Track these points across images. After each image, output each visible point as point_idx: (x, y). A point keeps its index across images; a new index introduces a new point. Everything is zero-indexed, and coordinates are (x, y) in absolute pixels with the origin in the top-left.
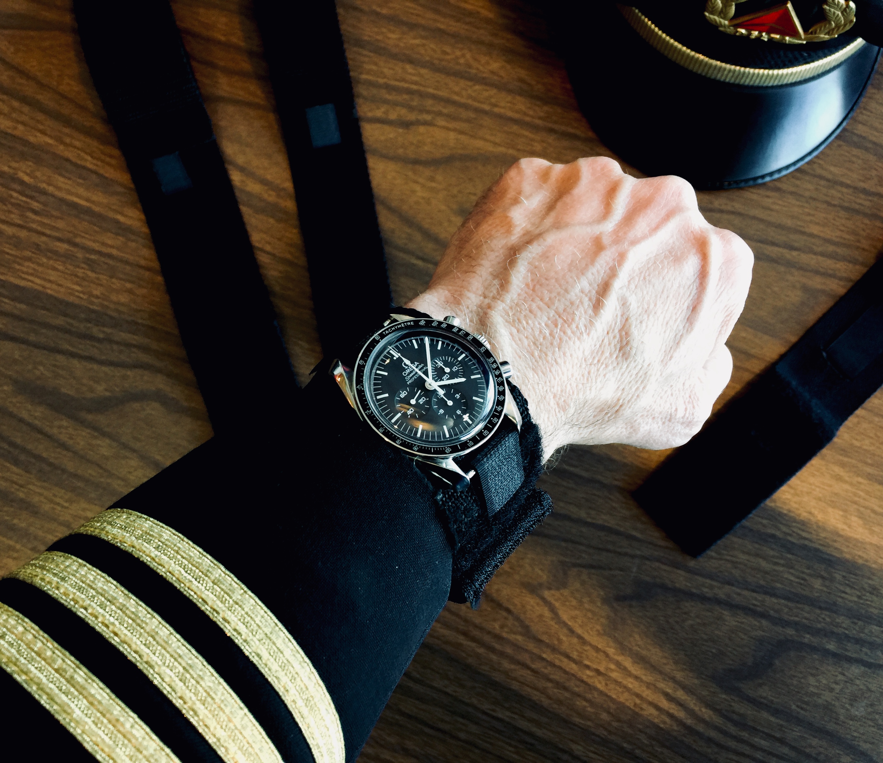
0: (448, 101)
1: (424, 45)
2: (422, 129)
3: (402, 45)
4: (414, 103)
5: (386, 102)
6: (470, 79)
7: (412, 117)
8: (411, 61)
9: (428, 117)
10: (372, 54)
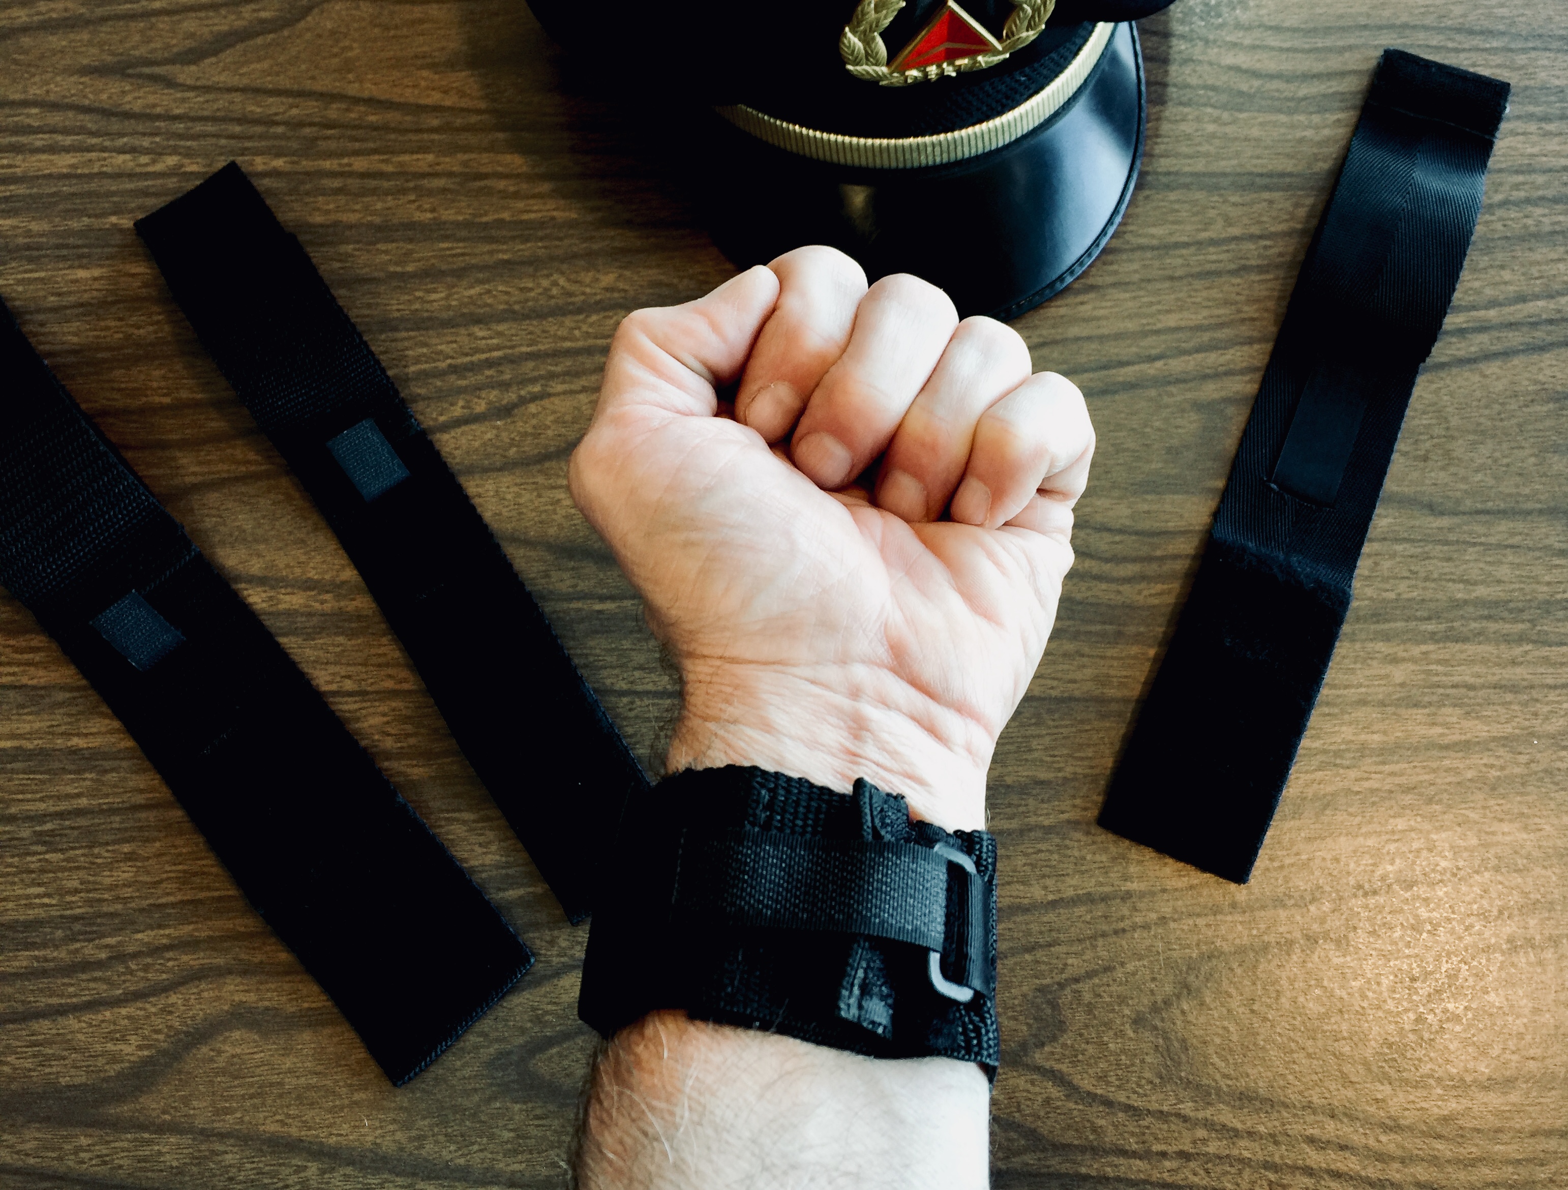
0: (556, 354)
1: (489, 292)
2: (533, 408)
3: (454, 303)
4: (507, 377)
5: (461, 391)
6: (579, 311)
7: (511, 396)
8: (478, 320)
9: (537, 388)
10: (412, 334)
